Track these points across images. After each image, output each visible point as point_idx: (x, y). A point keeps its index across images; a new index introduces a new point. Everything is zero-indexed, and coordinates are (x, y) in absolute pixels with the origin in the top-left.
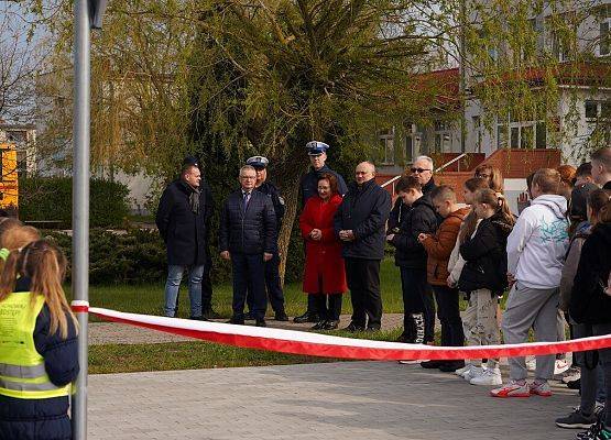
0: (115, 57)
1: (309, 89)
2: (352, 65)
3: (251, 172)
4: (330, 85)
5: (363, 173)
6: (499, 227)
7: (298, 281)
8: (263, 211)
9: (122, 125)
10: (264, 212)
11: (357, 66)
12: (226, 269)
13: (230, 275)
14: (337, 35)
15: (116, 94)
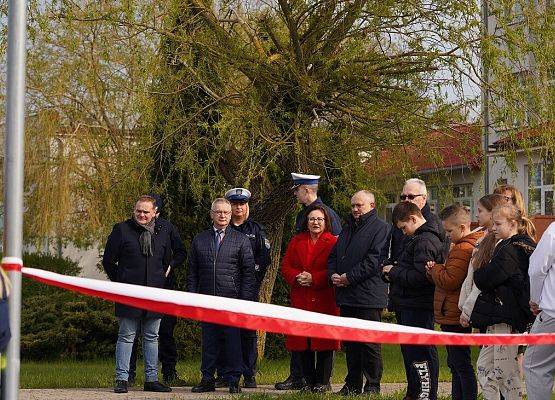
0: (64, 107)
1: (295, 111)
2: (346, 82)
3: (225, 206)
4: (320, 106)
5: (359, 205)
6: (522, 248)
7: (283, 357)
8: (239, 252)
9: (74, 189)
10: (239, 255)
11: (352, 84)
12: (196, 341)
13: (200, 349)
14: (328, 48)
15: (66, 151)
